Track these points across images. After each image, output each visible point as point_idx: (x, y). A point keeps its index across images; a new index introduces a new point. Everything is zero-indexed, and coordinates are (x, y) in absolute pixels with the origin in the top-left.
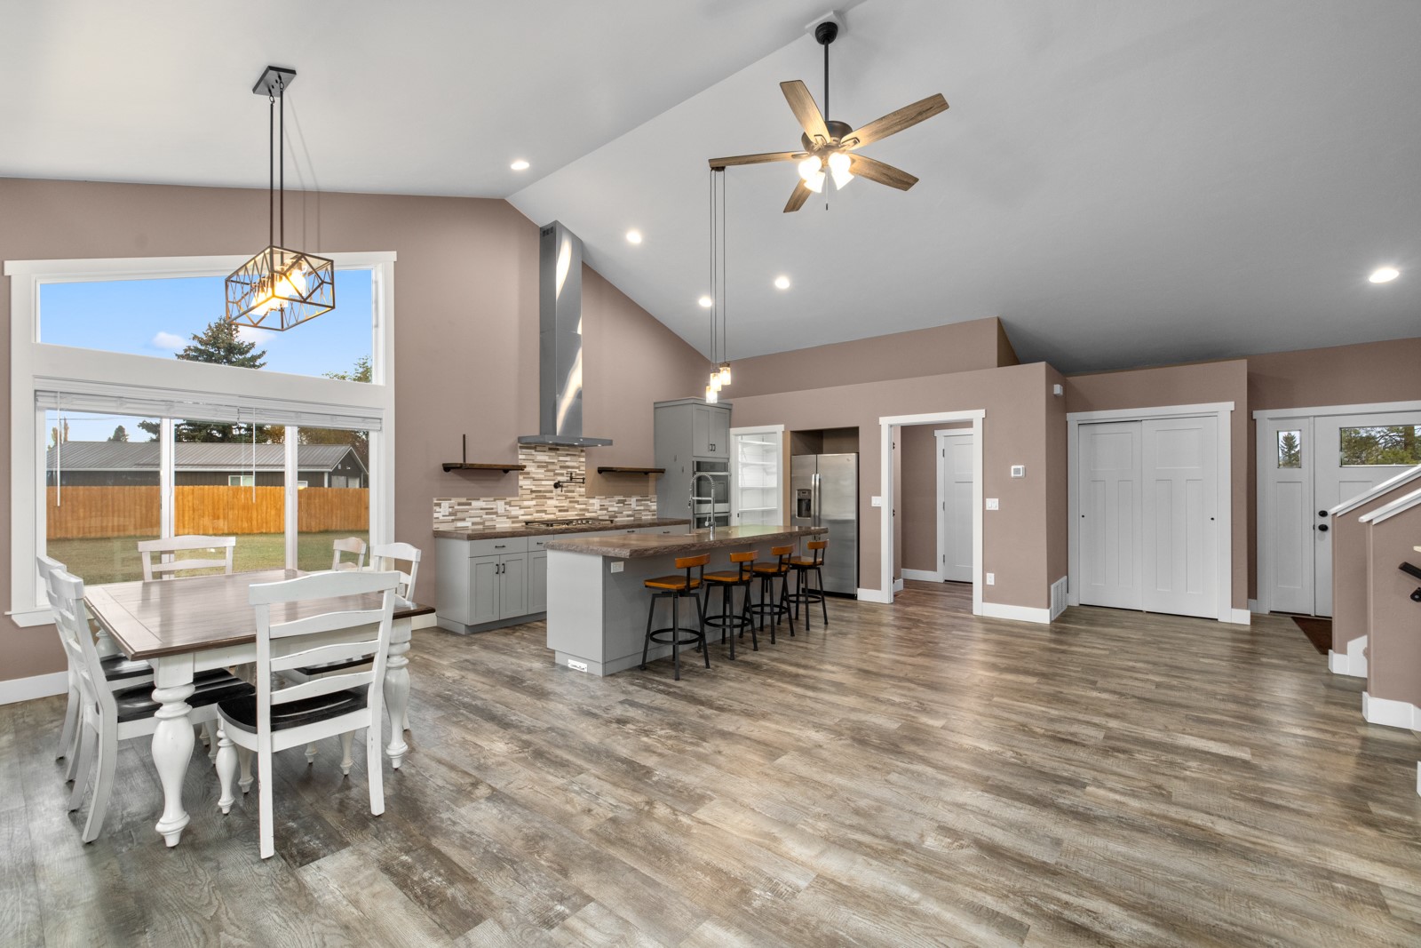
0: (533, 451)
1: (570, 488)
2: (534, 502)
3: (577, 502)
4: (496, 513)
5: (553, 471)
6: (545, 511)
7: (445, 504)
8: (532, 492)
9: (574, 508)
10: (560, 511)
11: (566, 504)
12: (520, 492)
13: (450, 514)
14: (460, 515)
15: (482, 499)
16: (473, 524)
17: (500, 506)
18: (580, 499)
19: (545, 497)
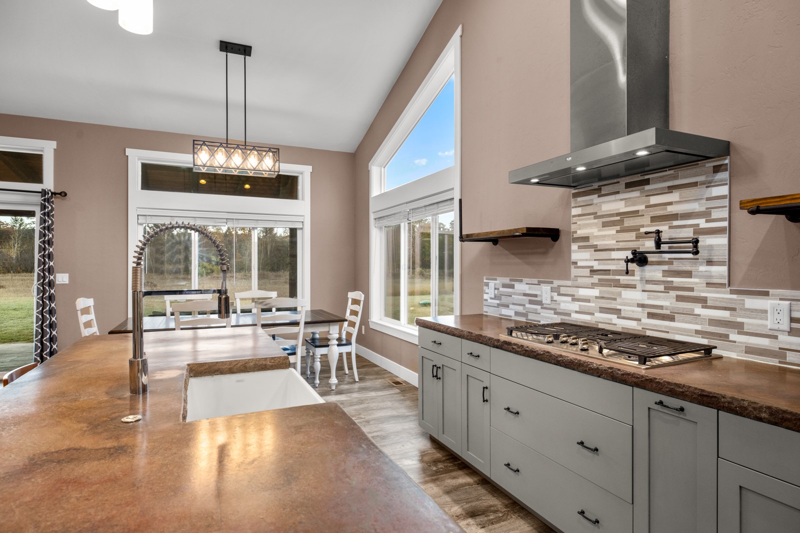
0: (594, 198)
1: (677, 266)
2: (595, 292)
3: (703, 301)
4: (540, 303)
5: (636, 229)
6: (617, 312)
7: (492, 284)
8: (593, 272)
9: (691, 314)
10: (651, 316)
11: (667, 302)
12: (574, 272)
13: (496, 297)
14: (504, 300)
15: (526, 280)
16: (517, 313)
17: (545, 292)
18: (712, 295)
19: (617, 284)
